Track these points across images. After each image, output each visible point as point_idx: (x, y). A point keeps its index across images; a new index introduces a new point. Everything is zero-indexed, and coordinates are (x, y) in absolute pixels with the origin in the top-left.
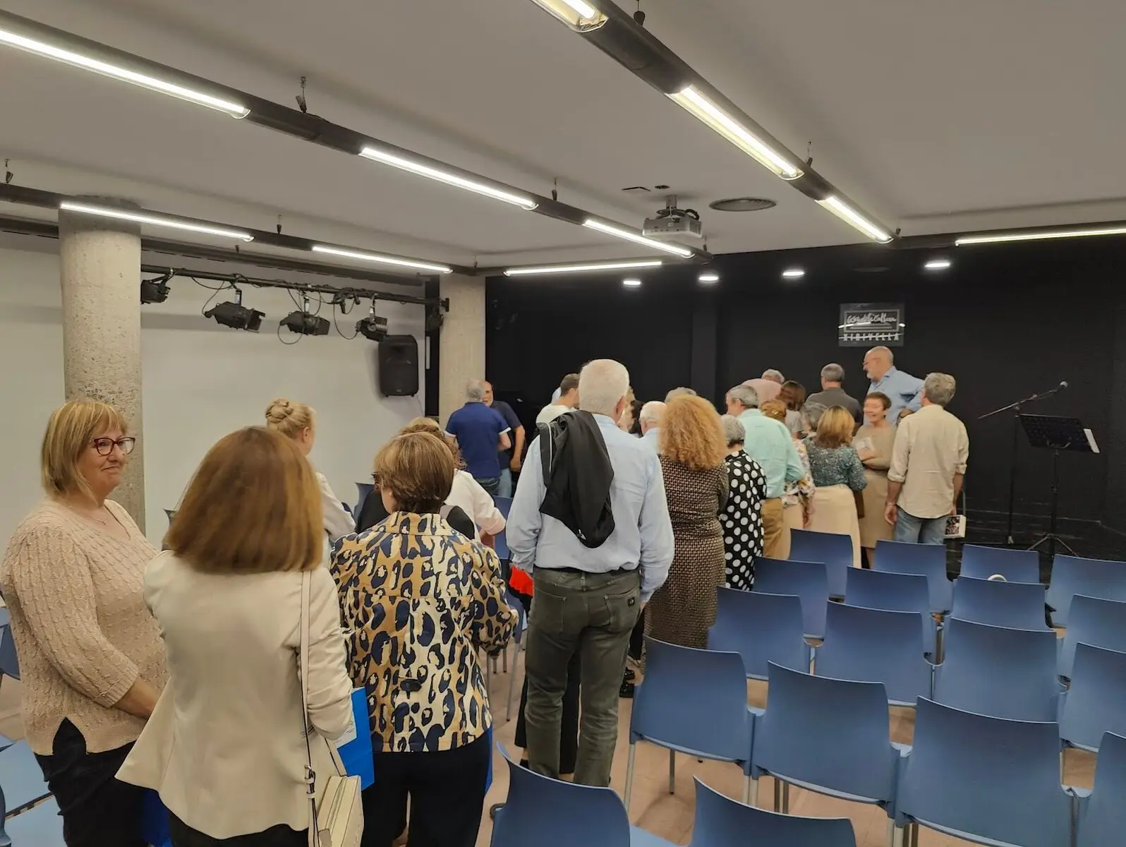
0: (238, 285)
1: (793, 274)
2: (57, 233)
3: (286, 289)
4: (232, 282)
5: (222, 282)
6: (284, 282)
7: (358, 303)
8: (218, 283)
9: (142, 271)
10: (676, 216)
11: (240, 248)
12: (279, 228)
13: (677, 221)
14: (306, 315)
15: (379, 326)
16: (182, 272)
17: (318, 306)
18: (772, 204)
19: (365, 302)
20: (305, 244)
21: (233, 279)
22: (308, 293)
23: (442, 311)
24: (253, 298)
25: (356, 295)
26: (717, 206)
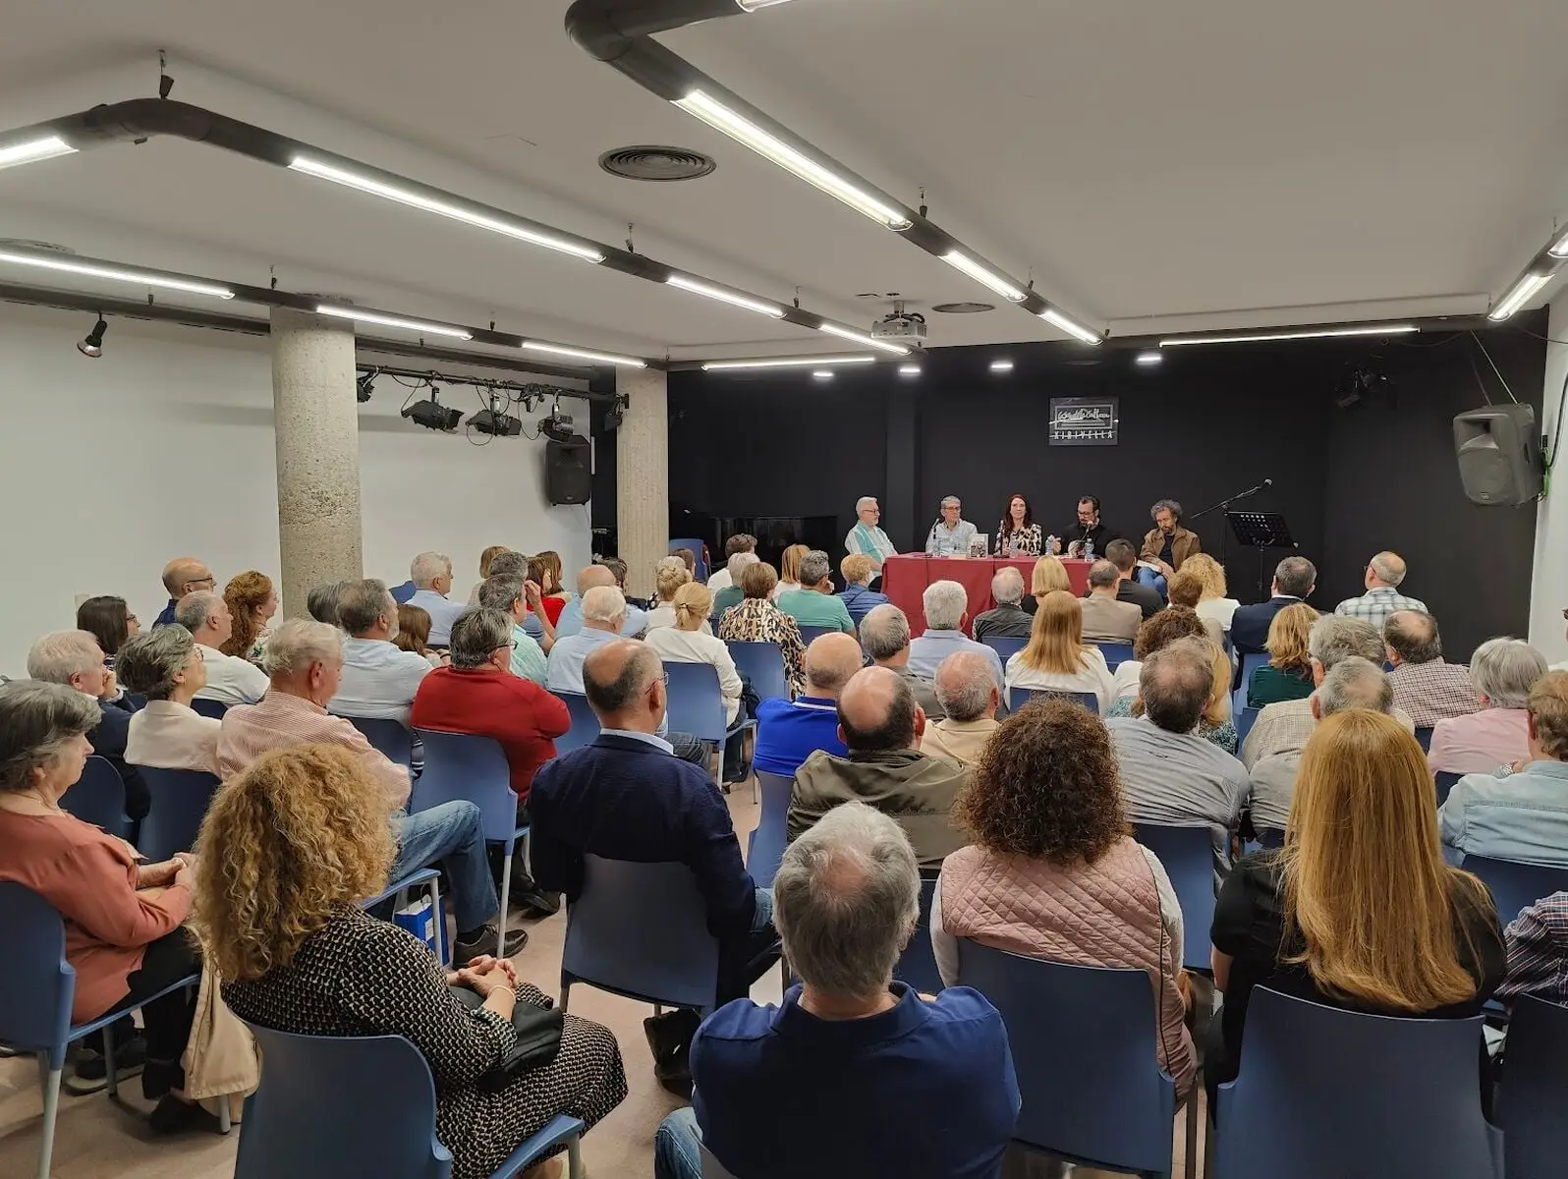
0: (435, 383)
1: (1002, 366)
2: (269, 331)
3: (474, 386)
4: (427, 379)
5: (418, 379)
6: (475, 379)
7: (542, 401)
8: (414, 381)
9: (357, 369)
10: (906, 321)
11: (425, 342)
12: (492, 325)
13: (905, 325)
14: (497, 415)
15: (564, 425)
16: (385, 370)
17: (507, 404)
18: (992, 308)
19: (549, 399)
20: (514, 341)
21: (429, 377)
22: (496, 390)
23: (623, 409)
24: (450, 397)
25: (540, 391)
26: (938, 309)
